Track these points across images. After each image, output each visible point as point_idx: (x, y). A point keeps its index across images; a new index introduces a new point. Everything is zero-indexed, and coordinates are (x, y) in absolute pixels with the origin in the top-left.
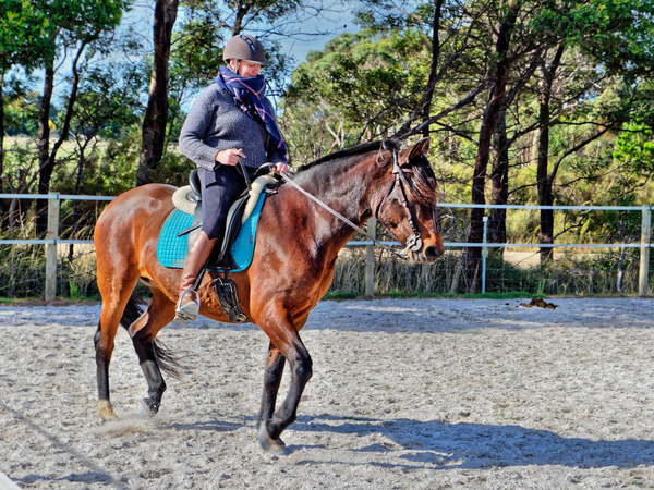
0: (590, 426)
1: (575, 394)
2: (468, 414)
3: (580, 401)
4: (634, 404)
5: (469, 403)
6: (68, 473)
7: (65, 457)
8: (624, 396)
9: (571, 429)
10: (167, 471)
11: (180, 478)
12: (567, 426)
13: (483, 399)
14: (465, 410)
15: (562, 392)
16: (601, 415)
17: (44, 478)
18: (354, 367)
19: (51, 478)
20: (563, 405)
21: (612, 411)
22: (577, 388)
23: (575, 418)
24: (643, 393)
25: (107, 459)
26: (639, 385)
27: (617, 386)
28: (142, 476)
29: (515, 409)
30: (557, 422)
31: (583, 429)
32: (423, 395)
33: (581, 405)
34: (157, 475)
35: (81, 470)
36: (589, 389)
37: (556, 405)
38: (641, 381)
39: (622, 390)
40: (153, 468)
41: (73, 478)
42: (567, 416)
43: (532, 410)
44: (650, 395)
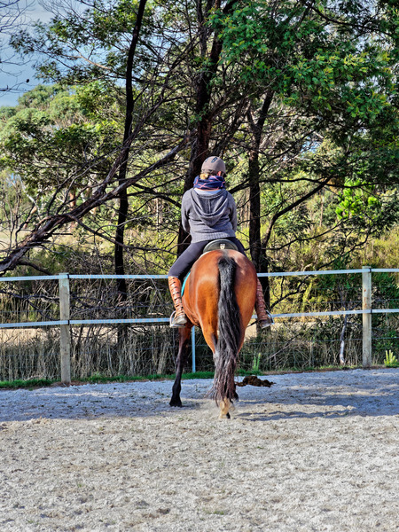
0: (301, 516)
1: (286, 482)
2: (168, 511)
3: (290, 489)
4: (349, 489)
5: (170, 499)
8: (339, 481)
9: (280, 520)
12: (275, 518)
13: (184, 493)
14: (164, 507)
15: (273, 479)
16: (313, 503)
18: (43, 464)
20: (272, 494)
21: (326, 498)
22: (288, 474)
23: (285, 509)
24: (360, 476)
26: (356, 467)
27: (333, 470)
29: (220, 502)
30: (264, 514)
31: (293, 520)
32: (119, 492)
33: (292, 494)
36: (302, 475)
37: (265, 495)
38: (359, 462)
39: (338, 474)
42: (278, 506)
43: (238, 502)
44: (368, 478)
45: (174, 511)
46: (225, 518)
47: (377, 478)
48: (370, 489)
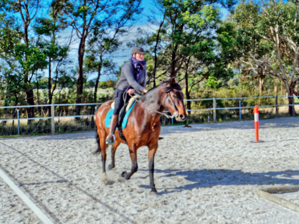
0: (199, 158)
3: (197, 152)
6: (56, 180)
7: (56, 176)
10: (84, 178)
11: (87, 180)
14: (166, 156)
16: (202, 155)
17: (50, 182)
19: (52, 182)
21: (205, 154)
22: (196, 148)
25: (67, 176)
28: (77, 180)
34: (81, 180)
35: (60, 179)
36: (199, 148)
37: (191, 153)
38: (214, 145)
39: (208, 148)
40: (80, 178)
41: (58, 182)
42: (194, 156)
43: (184, 155)
44: (216, 149)
45: (168, 158)
46: (181, 159)
47: (218, 149)
48: (216, 151)
